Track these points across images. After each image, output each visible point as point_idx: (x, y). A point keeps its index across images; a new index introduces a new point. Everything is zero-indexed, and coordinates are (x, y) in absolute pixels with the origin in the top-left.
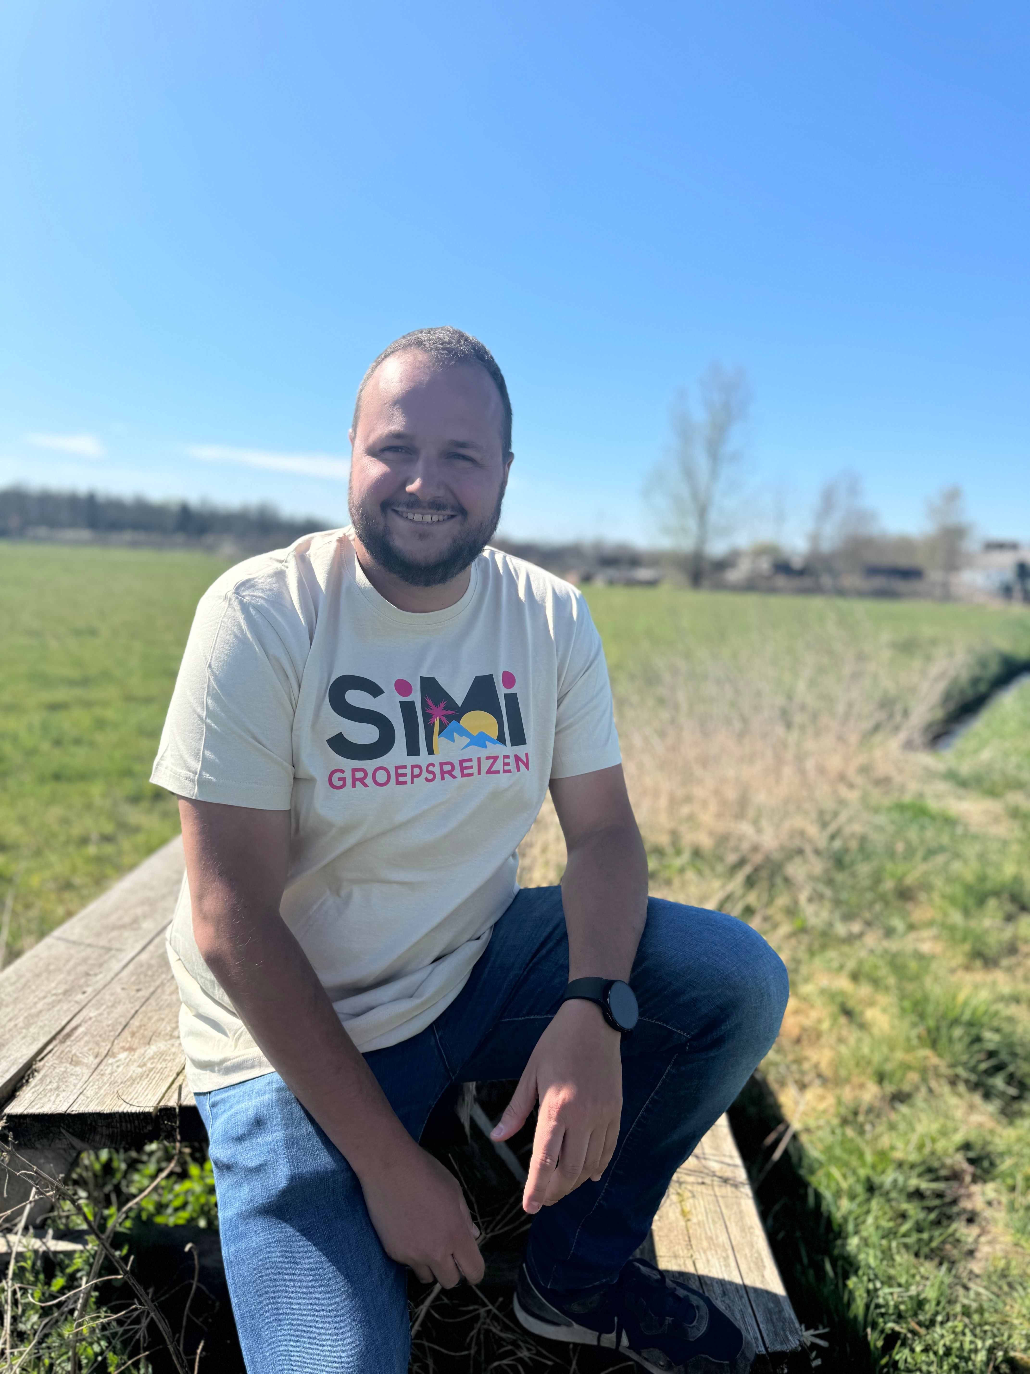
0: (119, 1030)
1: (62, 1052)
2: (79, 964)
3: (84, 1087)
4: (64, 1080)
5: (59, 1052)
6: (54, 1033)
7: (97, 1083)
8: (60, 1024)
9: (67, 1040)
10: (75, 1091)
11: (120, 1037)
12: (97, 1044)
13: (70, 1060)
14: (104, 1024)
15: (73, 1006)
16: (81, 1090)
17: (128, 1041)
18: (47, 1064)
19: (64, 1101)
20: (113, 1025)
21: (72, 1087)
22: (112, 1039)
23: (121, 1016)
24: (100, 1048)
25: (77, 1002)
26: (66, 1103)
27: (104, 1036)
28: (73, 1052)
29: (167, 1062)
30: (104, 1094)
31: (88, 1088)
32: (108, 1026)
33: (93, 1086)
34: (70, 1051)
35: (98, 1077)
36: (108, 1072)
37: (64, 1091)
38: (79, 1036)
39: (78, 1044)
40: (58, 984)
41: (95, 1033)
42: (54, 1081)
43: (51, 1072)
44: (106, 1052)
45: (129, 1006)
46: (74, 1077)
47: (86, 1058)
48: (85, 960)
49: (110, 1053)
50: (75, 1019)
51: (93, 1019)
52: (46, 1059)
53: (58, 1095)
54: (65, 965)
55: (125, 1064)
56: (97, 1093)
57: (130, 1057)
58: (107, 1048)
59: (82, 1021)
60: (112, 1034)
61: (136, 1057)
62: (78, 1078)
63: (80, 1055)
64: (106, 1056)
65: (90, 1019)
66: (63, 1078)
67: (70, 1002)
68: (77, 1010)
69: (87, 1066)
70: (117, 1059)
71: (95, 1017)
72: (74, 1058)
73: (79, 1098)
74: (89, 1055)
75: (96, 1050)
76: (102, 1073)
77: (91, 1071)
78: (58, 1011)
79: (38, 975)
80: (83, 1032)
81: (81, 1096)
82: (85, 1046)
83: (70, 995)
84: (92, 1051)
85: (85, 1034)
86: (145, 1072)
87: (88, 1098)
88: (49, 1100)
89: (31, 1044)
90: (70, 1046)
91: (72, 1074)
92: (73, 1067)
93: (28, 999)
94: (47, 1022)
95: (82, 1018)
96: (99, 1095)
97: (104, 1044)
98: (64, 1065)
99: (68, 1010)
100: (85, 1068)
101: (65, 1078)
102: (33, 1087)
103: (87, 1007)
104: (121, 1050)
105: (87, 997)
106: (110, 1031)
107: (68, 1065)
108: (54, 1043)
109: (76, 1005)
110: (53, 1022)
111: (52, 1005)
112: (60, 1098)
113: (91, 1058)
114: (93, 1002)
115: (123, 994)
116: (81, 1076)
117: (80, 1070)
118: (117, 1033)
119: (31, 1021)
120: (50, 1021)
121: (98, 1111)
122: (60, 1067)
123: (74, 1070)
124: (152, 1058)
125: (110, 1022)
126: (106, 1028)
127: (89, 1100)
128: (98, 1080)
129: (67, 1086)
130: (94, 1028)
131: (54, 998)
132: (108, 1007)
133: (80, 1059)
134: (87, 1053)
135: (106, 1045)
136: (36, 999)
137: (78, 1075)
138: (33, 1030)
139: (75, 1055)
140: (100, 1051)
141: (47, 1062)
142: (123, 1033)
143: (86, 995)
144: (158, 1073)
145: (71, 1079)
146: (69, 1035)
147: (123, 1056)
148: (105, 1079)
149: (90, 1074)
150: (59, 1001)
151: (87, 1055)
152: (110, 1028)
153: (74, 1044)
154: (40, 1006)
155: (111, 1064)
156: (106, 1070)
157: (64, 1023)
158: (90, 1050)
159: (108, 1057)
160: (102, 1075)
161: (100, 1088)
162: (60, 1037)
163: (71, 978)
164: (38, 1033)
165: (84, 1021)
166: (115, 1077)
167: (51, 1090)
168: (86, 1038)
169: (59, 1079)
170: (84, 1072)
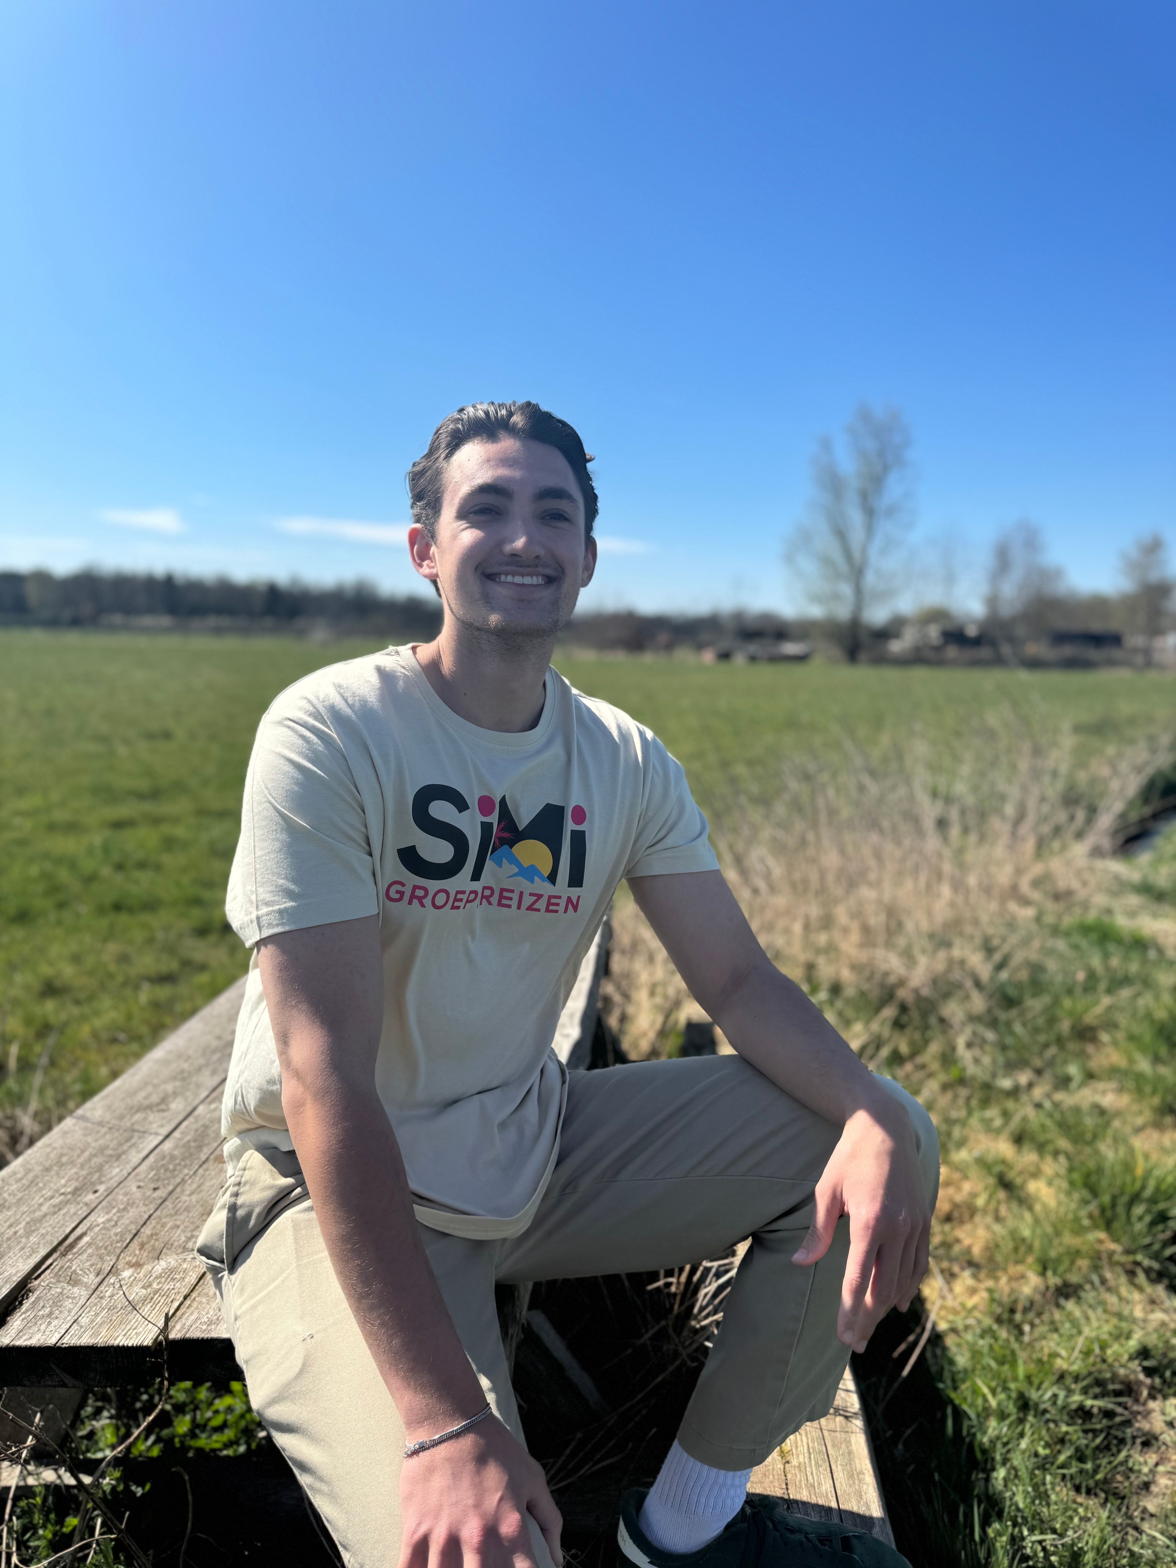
0: (128, 1241)
1: (62, 1267)
2: (95, 1155)
3: (79, 1314)
4: (59, 1304)
5: (58, 1267)
6: (55, 1243)
7: (94, 1309)
8: (64, 1231)
9: (69, 1253)
10: (69, 1318)
11: (127, 1250)
12: (101, 1258)
13: (68, 1278)
14: (112, 1233)
15: (81, 1208)
16: (75, 1318)
17: (135, 1255)
18: (42, 1283)
19: (55, 1331)
20: (122, 1234)
21: (66, 1313)
22: (118, 1251)
23: (132, 1223)
24: (103, 1264)
25: (86, 1204)
26: (56, 1334)
27: (110, 1248)
28: (74, 1268)
29: (176, 1281)
30: (100, 1323)
31: (83, 1315)
32: (116, 1235)
33: (89, 1312)
34: (69, 1267)
35: (96, 1301)
36: (108, 1294)
37: (57, 1318)
38: (83, 1247)
39: (79, 1257)
40: (68, 1181)
41: (101, 1244)
42: (48, 1305)
43: (46, 1294)
44: (109, 1268)
45: (145, 1209)
46: (70, 1301)
47: (86, 1276)
48: (102, 1150)
49: (114, 1269)
50: (81, 1226)
51: (101, 1226)
52: (42, 1276)
53: (50, 1323)
54: (79, 1156)
55: (128, 1284)
56: (93, 1321)
57: (135, 1275)
58: (112, 1263)
59: (88, 1228)
60: (119, 1245)
61: (141, 1275)
62: (74, 1301)
63: (80, 1272)
64: (108, 1274)
65: (98, 1225)
66: (57, 1303)
67: (78, 1203)
68: (85, 1213)
69: (87, 1286)
70: (120, 1278)
71: (103, 1223)
72: (73, 1276)
73: (72, 1327)
74: (91, 1272)
75: (99, 1266)
76: (101, 1295)
77: (90, 1293)
78: (64, 1215)
79: (48, 1170)
80: (88, 1242)
81: (75, 1324)
82: (87, 1261)
83: (80, 1195)
84: (94, 1267)
85: (89, 1245)
86: (150, 1294)
87: (82, 1327)
88: (39, 1330)
89: (28, 1257)
90: (71, 1260)
91: (67, 1297)
92: (70, 1287)
93: (33, 1199)
94: (49, 1229)
95: (88, 1225)
96: (95, 1323)
97: (109, 1258)
98: (62, 1284)
99: (75, 1214)
100: (84, 1289)
101: (60, 1301)
102: (24, 1313)
103: (96, 1210)
104: (127, 1266)
105: (97, 1198)
106: (118, 1242)
107: (66, 1285)
108: (55, 1256)
109: (85, 1208)
110: (56, 1229)
111: (59, 1207)
112: (52, 1328)
113: (92, 1276)
114: (103, 1203)
115: (137, 1194)
116: (77, 1299)
117: (78, 1291)
118: (125, 1245)
119: (33, 1228)
120: (54, 1228)
121: (91, 1344)
122: (57, 1287)
123: (71, 1292)
124: (160, 1276)
125: (119, 1230)
126: (114, 1238)
127: (82, 1330)
128: (96, 1305)
129: (60, 1312)
130: (100, 1238)
131: (62, 1197)
132: (118, 1211)
133: (80, 1277)
134: (89, 1270)
135: (111, 1260)
136: (42, 1200)
137: (74, 1298)
138: (33, 1239)
139: (75, 1270)
140: (103, 1267)
141: (43, 1280)
142: (131, 1245)
143: (97, 1194)
144: (164, 1295)
145: (67, 1303)
146: (72, 1246)
147: (127, 1274)
148: (104, 1302)
149: (88, 1297)
150: (67, 1202)
151: (88, 1272)
152: (118, 1237)
153: (76, 1258)
154: (45, 1209)
155: (113, 1284)
156: (106, 1292)
157: (68, 1230)
158: (91, 1265)
159: (111, 1275)
160: (101, 1298)
161: (97, 1315)
162: (62, 1248)
163: (84, 1173)
164: (39, 1244)
165: (90, 1228)
166: (115, 1301)
167: (43, 1316)
168: (90, 1251)
169: (53, 1303)
170: (82, 1294)
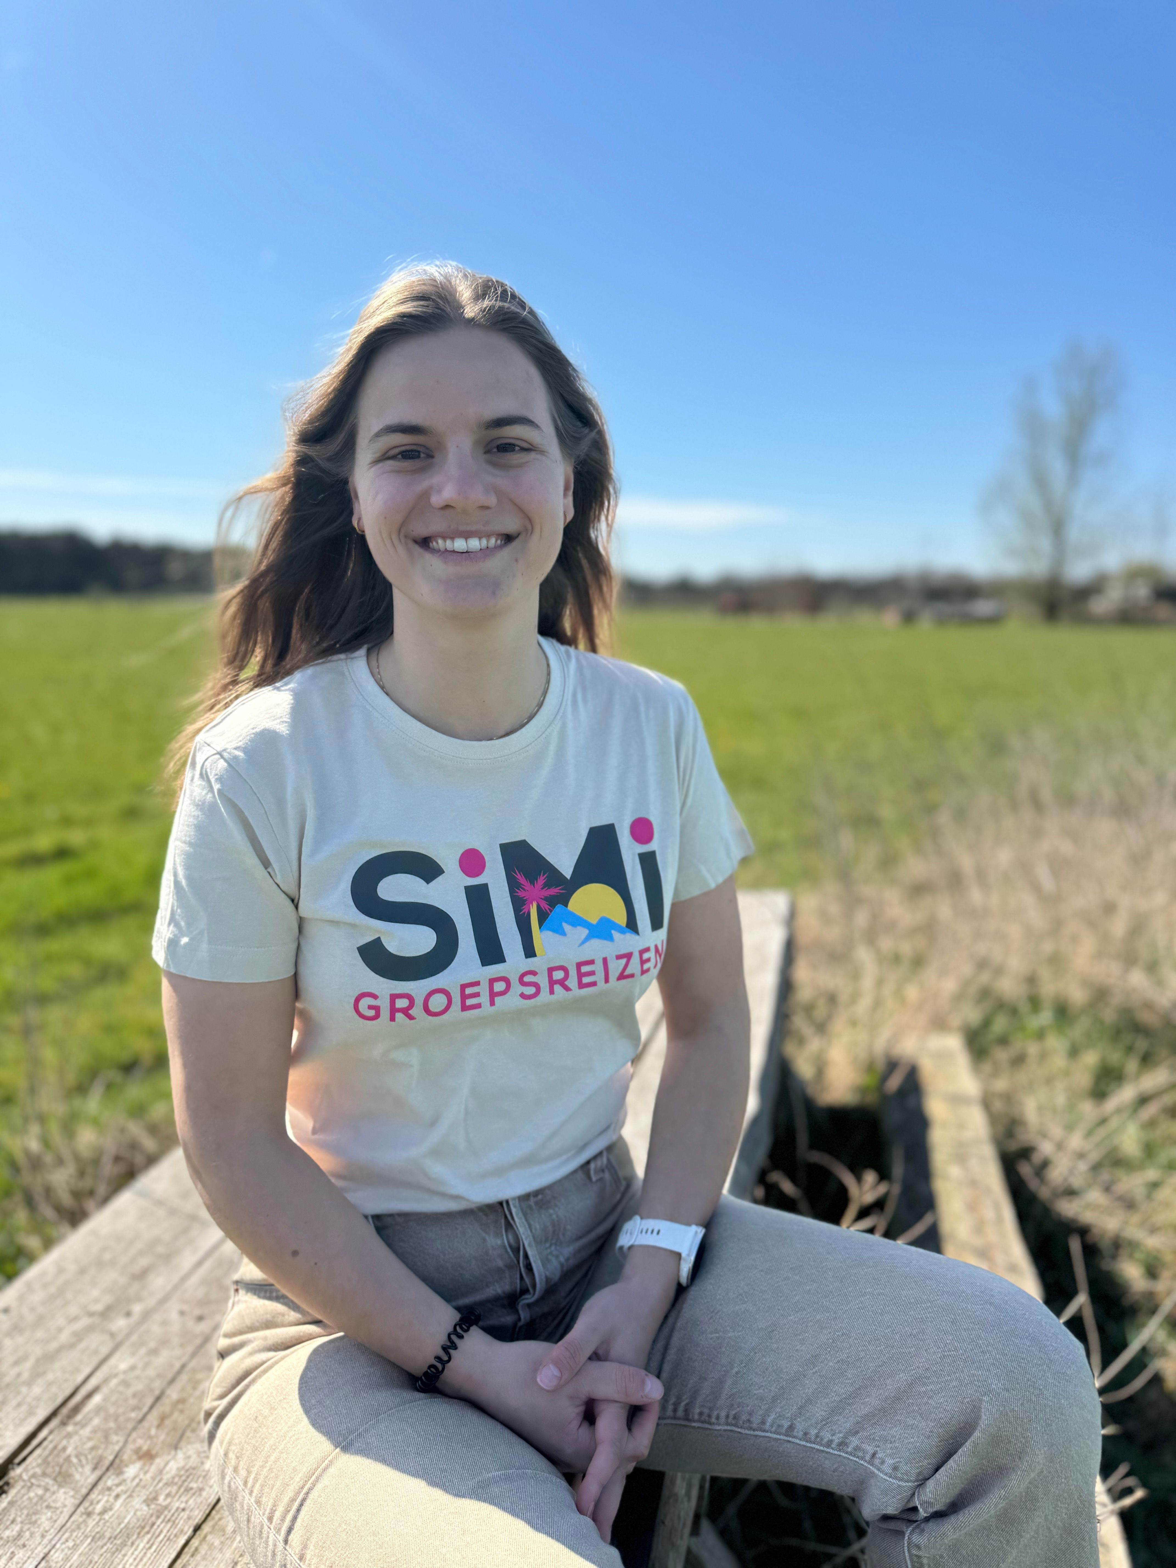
0: (146, 1410)
1: (54, 1449)
4: (33, 1519)
5: (49, 1449)
6: (56, 1404)
7: (74, 1535)
8: (74, 1381)
9: (71, 1421)
11: (141, 1426)
12: (107, 1436)
13: (57, 1470)
14: (130, 1392)
15: (105, 1341)
17: (149, 1437)
18: (23, 1476)
20: (142, 1395)
21: (38, 1539)
22: (129, 1429)
23: (159, 1375)
24: (105, 1449)
25: (112, 1335)
27: (121, 1420)
28: (68, 1452)
29: (190, 1496)
31: (58, 1545)
32: (135, 1396)
33: (67, 1540)
34: (63, 1451)
35: (82, 1519)
36: (99, 1508)
38: (89, 1413)
39: (81, 1432)
40: (101, 1293)
41: (111, 1412)
42: (21, 1519)
43: (24, 1496)
44: (111, 1458)
45: (177, 1353)
46: (51, 1513)
47: (80, 1470)
49: (117, 1461)
51: (120, 1378)
52: (27, 1462)
55: (128, 1493)
57: (142, 1476)
58: (116, 1450)
59: (103, 1381)
60: (134, 1415)
61: (149, 1475)
62: (54, 1515)
63: (74, 1461)
64: (108, 1468)
65: (118, 1374)
66: (31, 1516)
67: (103, 1332)
69: (76, 1491)
70: (121, 1478)
71: (124, 1372)
72: (65, 1467)
74: (87, 1463)
75: (99, 1454)
76: (90, 1509)
77: (77, 1502)
78: (81, 1352)
80: (97, 1405)
81: (43, 1562)
82: (87, 1440)
83: (108, 1319)
84: (93, 1453)
85: (98, 1410)
90: (70, 1436)
91: (48, 1506)
92: (55, 1489)
94: (58, 1375)
95: (105, 1373)
97: (116, 1439)
98: (47, 1480)
99: (95, 1352)
100: (72, 1493)
101: (36, 1514)
103: (120, 1349)
104: (135, 1457)
106: (133, 1410)
107: (51, 1482)
108: (51, 1426)
109: (109, 1342)
110: (67, 1376)
111: (78, 1338)
113: (87, 1470)
116: (58, 1512)
117: (63, 1498)
118: (141, 1415)
119: (40, 1370)
120: (64, 1373)
122: (39, 1486)
123: (55, 1497)
124: (172, 1482)
125: (140, 1388)
126: (130, 1402)
128: (80, 1526)
129: (32, 1535)
131: (88, 1320)
133: (72, 1470)
134: (86, 1457)
135: (117, 1443)
137: (56, 1510)
139: (69, 1457)
140: (105, 1455)
141: (24, 1471)
142: (149, 1416)
144: (170, 1519)
145: (43, 1519)
146: (77, 1409)
147: (133, 1470)
148: (92, 1523)
149: (73, 1509)
151: (85, 1461)
152: (135, 1401)
153: (76, 1432)
154: (63, 1337)
155: (109, 1489)
156: (98, 1502)
157: (79, 1380)
158: (91, 1450)
159: (111, 1472)
160: (89, 1514)
162: (63, 1412)
165: (106, 1379)
166: (105, 1524)
167: (8, 1540)
168: (96, 1421)
169: (28, 1515)
170: (67, 1502)
